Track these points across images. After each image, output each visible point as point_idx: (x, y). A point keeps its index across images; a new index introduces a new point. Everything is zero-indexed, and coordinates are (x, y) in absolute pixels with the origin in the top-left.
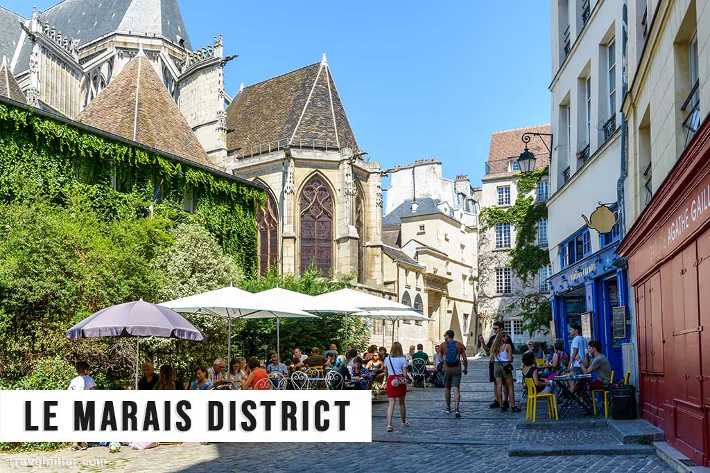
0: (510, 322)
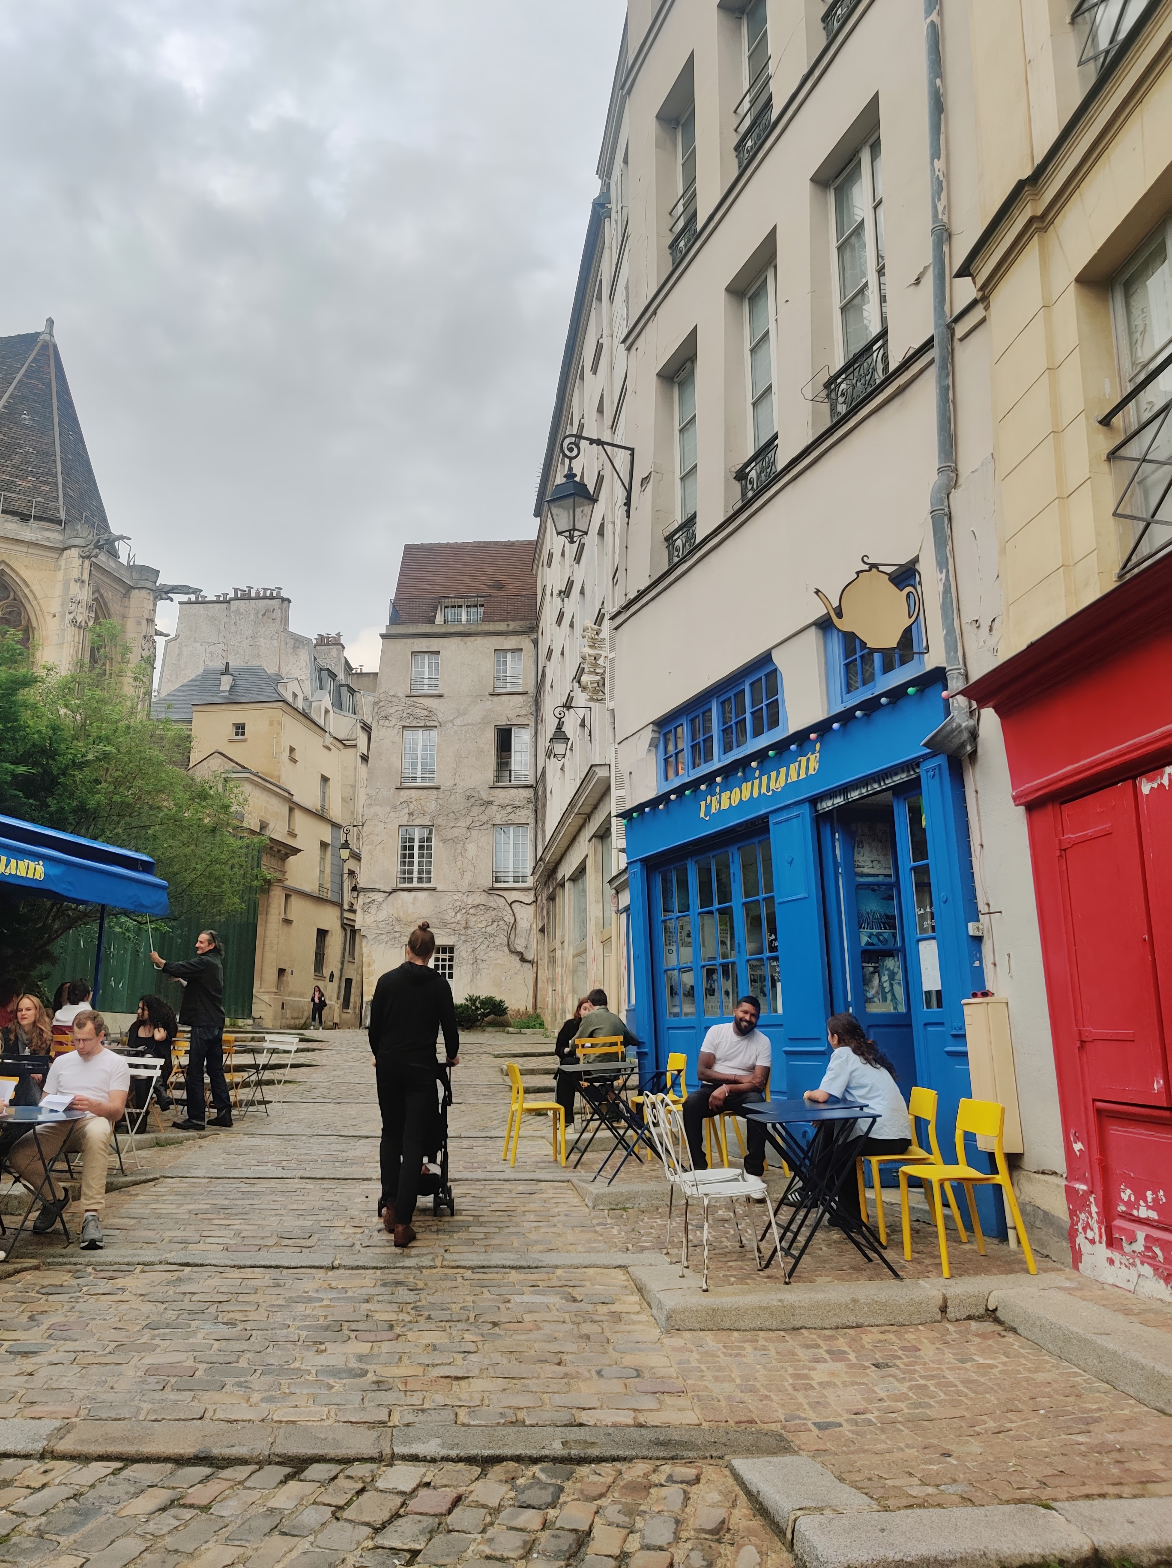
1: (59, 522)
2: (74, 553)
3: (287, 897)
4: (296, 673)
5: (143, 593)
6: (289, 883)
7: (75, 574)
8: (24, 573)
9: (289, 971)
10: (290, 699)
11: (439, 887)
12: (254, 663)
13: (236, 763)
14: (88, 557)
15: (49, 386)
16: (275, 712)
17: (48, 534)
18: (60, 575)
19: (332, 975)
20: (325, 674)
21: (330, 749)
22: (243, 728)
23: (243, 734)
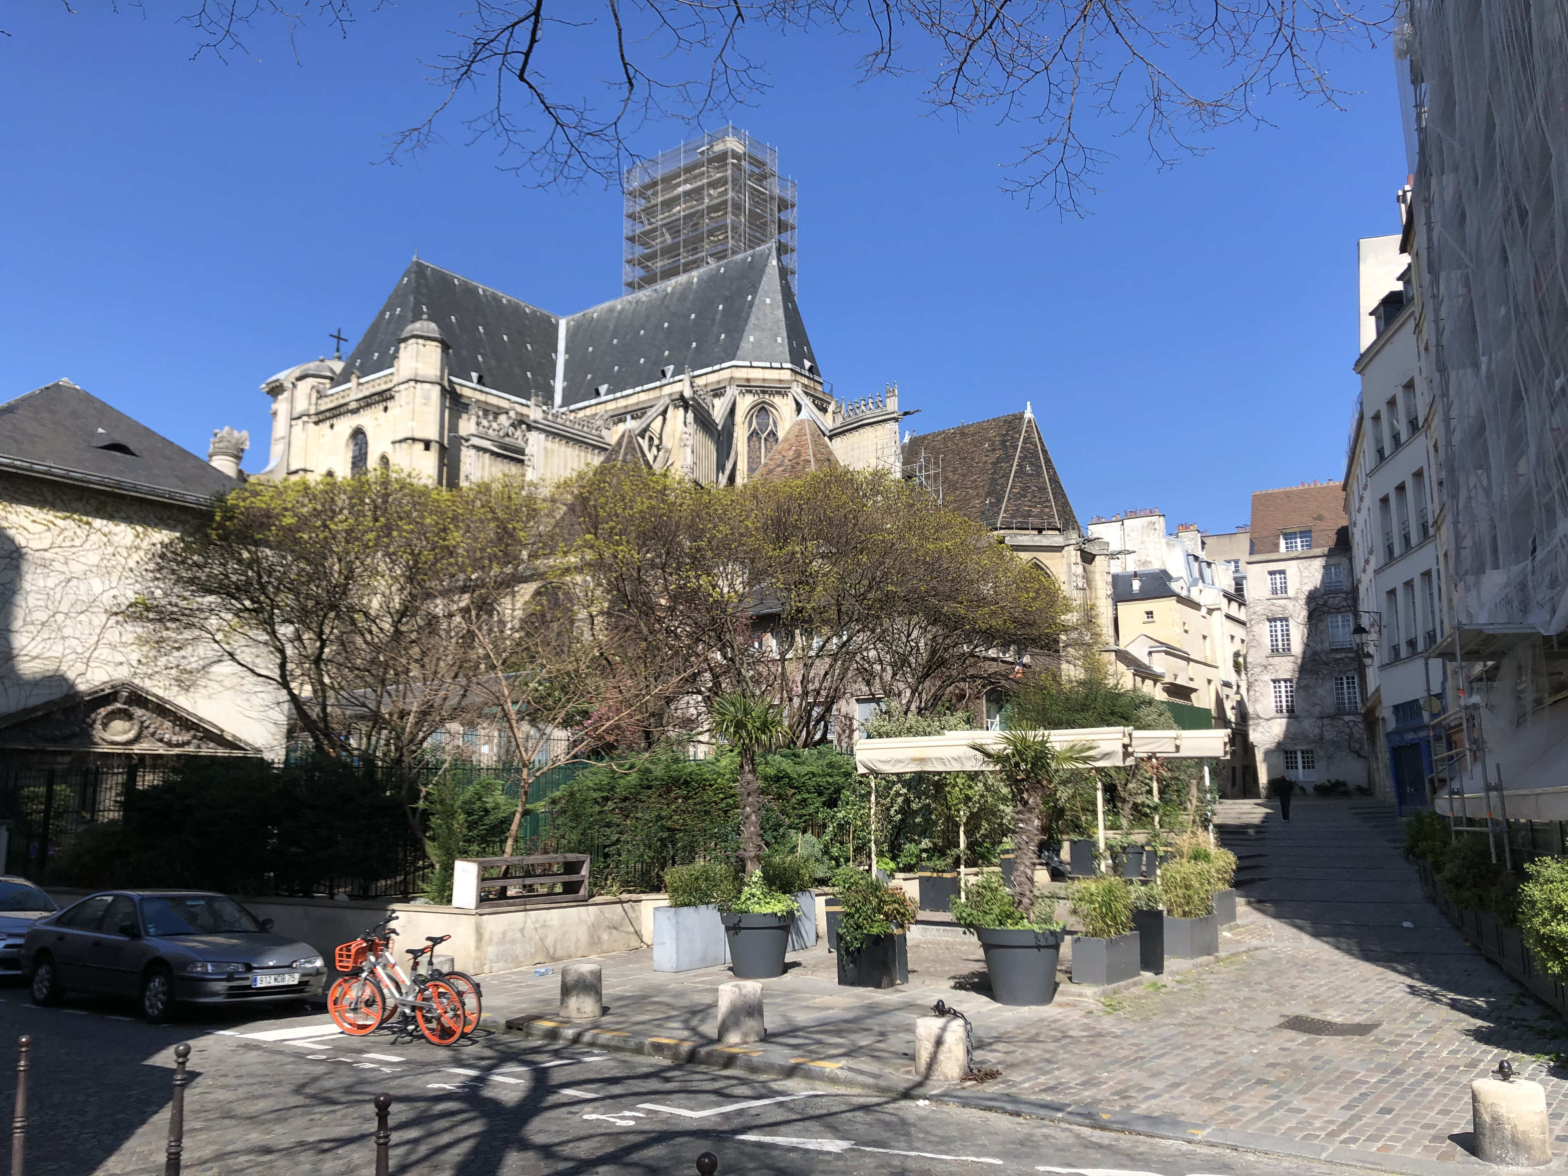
0: (1295, 753)
1: (1059, 530)
2: (1071, 548)
5: (1103, 557)
7: (1073, 560)
8: (1046, 562)
10: (1179, 592)
13: (1154, 640)
15: (1037, 447)
16: (1172, 602)
17: (1054, 539)
18: (1064, 560)
21: (1205, 617)
22: (1151, 613)
23: (1152, 618)
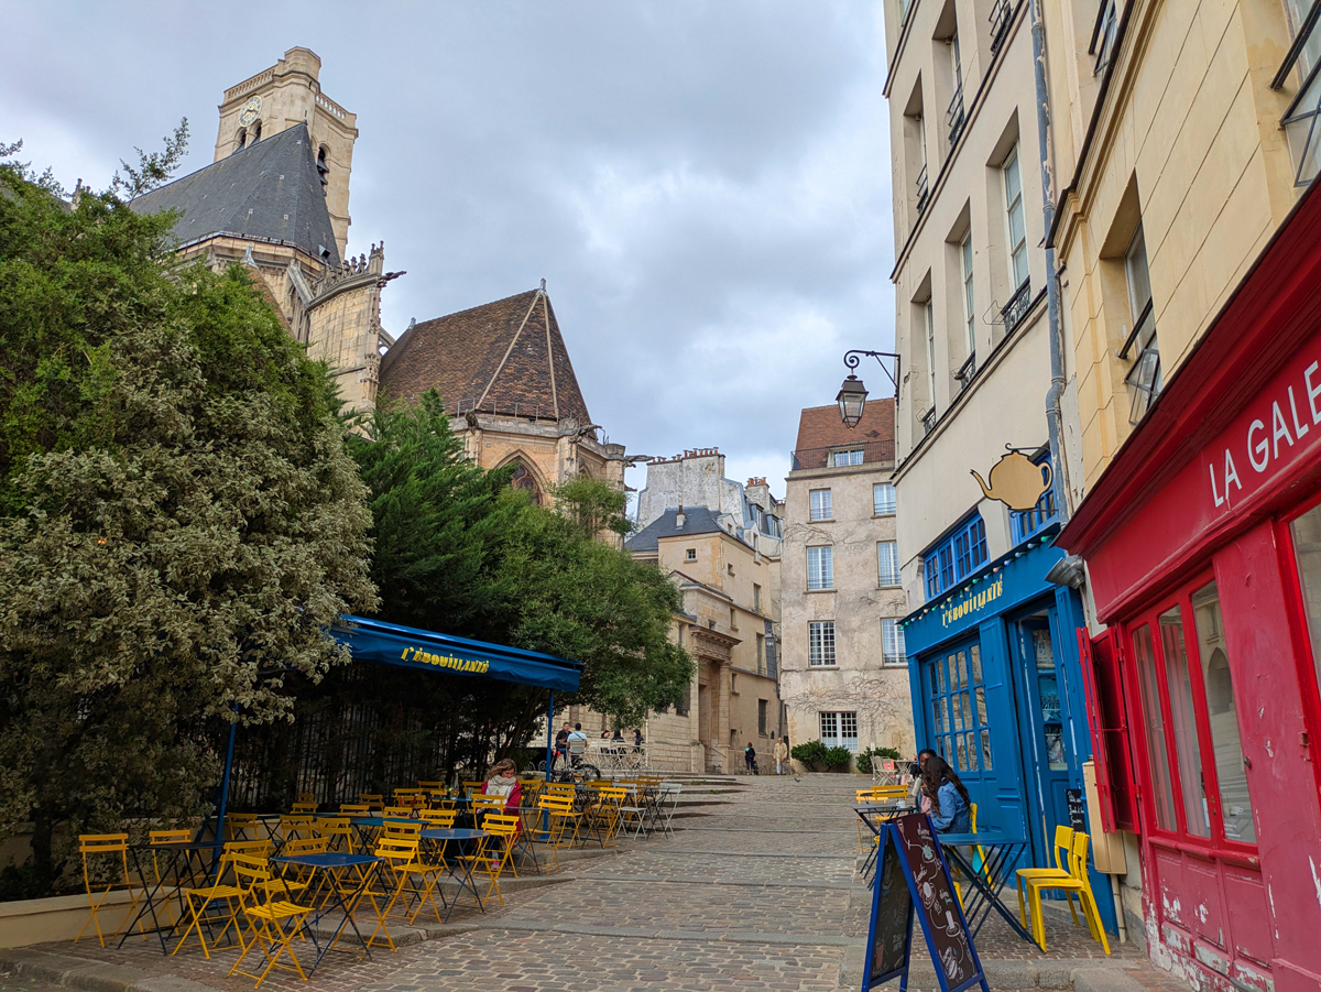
0: (834, 716)
1: (555, 420)
2: (565, 440)
3: (734, 675)
4: (733, 510)
5: (615, 462)
6: (734, 665)
7: (567, 455)
8: (534, 457)
9: (739, 731)
10: (726, 529)
11: (842, 667)
12: (701, 504)
13: (689, 579)
14: (575, 442)
15: (545, 327)
16: (715, 538)
17: (547, 429)
18: (557, 456)
19: (773, 734)
20: (754, 507)
21: (759, 564)
22: (694, 551)
23: (694, 557)
